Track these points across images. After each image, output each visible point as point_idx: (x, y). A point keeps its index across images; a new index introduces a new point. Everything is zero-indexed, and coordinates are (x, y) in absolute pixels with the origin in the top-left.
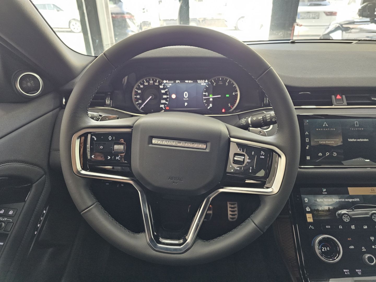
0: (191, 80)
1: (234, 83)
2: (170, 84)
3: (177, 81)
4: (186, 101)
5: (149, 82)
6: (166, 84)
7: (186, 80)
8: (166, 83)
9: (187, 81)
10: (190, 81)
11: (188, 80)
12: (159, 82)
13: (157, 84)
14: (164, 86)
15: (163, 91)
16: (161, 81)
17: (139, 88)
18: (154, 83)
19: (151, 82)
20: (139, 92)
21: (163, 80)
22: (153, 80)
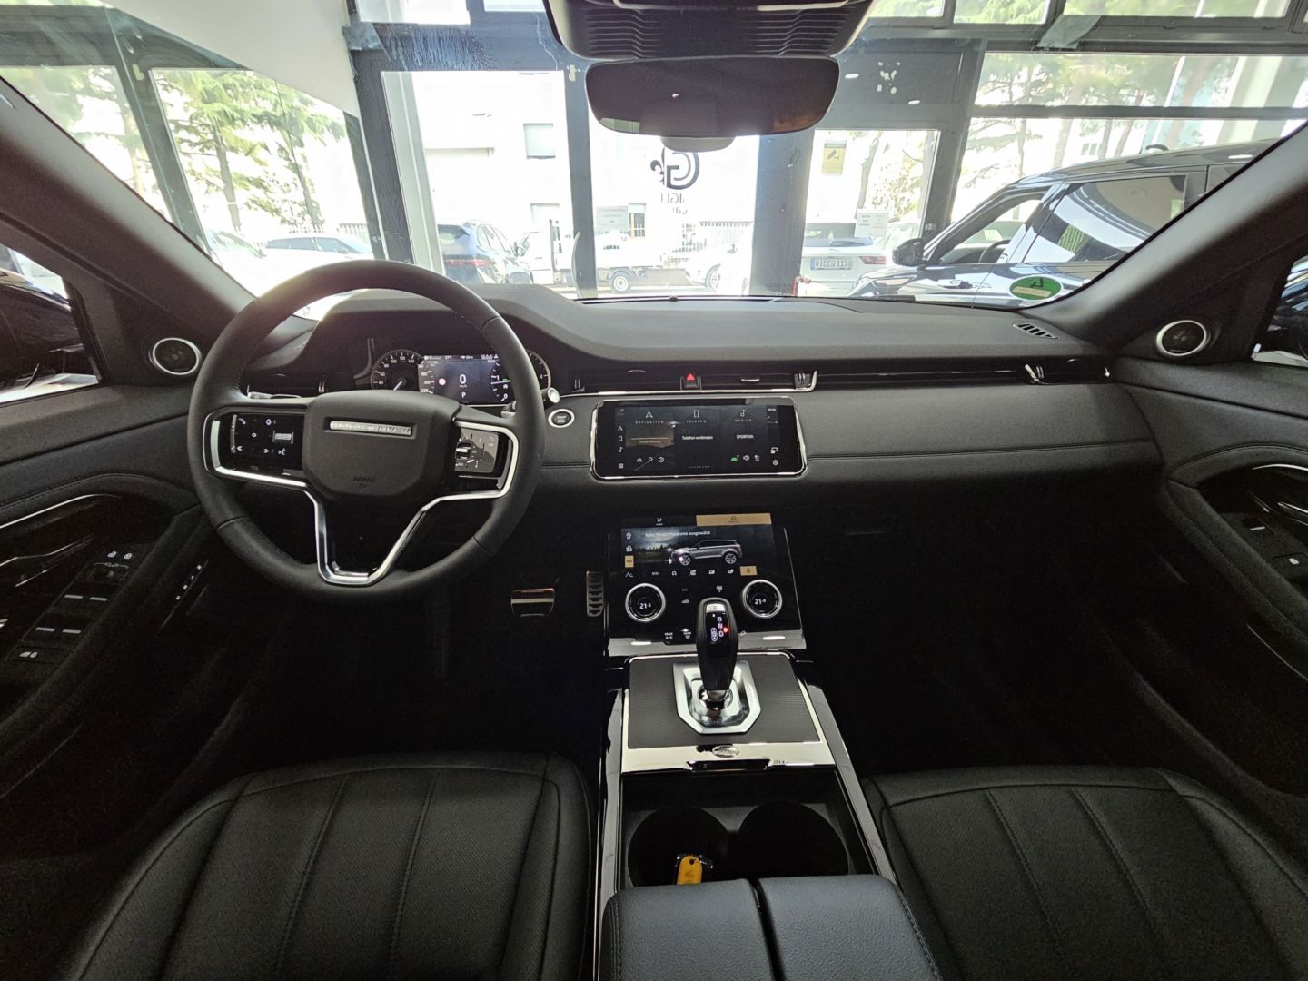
0: (470, 355)
1: (541, 359)
2: (436, 362)
3: (447, 357)
4: (464, 390)
5: (399, 360)
6: (429, 362)
7: (462, 355)
8: (429, 360)
9: (464, 357)
10: (468, 357)
11: (465, 355)
12: (415, 358)
13: (412, 361)
14: (425, 365)
15: (424, 374)
16: (420, 356)
17: (382, 369)
18: (407, 360)
19: (403, 358)
20: (383, 374)
21: (423, 356)
22: (405, 355)
